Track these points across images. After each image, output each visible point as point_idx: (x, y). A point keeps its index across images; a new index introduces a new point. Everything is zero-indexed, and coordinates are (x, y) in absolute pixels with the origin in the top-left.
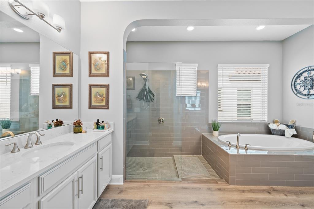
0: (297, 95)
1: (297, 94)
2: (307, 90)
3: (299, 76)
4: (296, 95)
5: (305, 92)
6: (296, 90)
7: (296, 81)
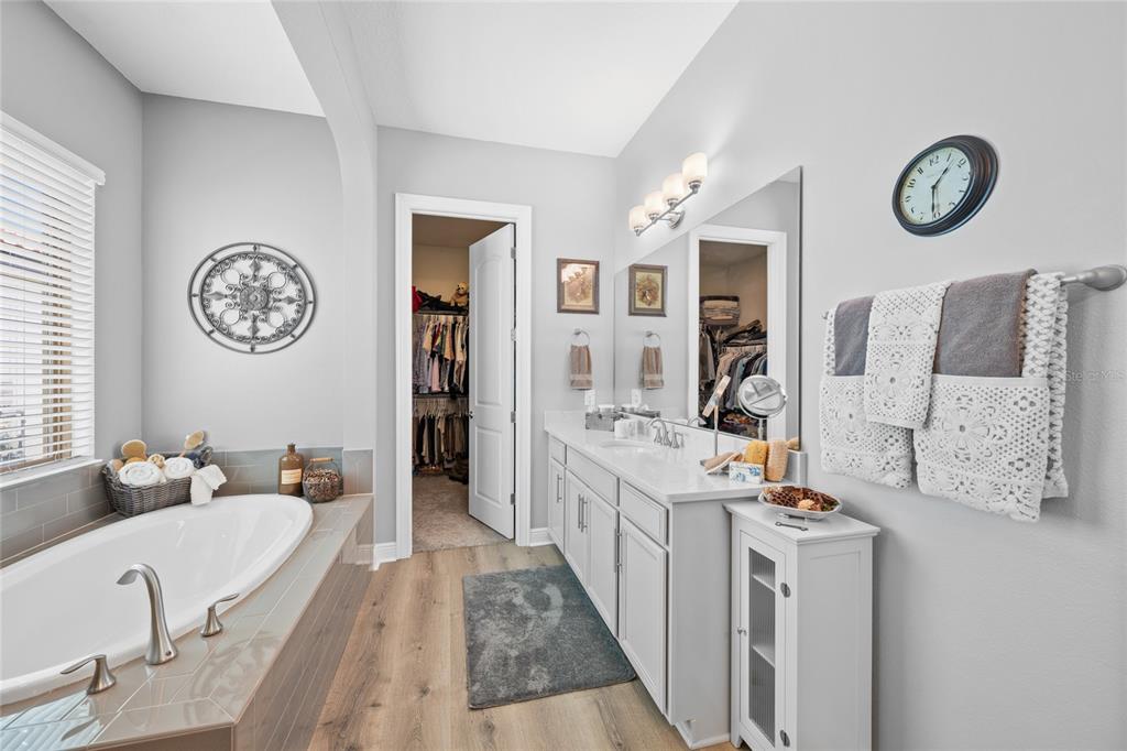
0: (213, 335)
1: (212, 332)
2: (249, 323)
3: (220, 267)
4: (209, 334)
5: (243, 329)
6: (210, 318)
7: (209, 286)
